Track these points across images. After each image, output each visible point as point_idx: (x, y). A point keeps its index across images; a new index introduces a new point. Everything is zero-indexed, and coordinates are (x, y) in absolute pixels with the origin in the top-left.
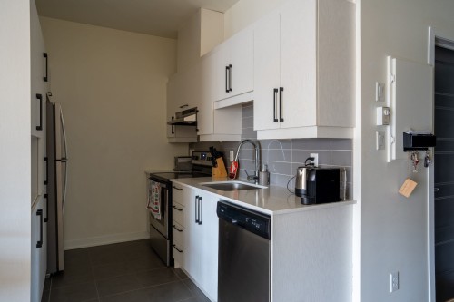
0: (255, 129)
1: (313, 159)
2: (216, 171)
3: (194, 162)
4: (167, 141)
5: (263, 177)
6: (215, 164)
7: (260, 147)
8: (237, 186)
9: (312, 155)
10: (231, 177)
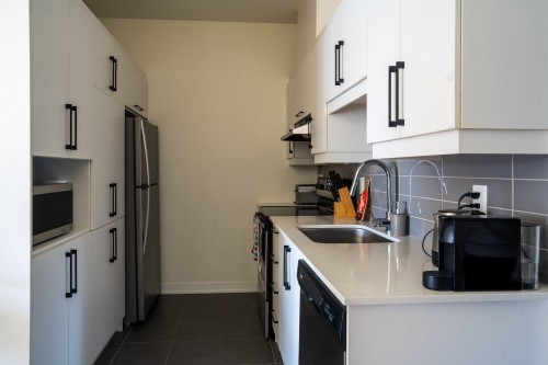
1: (477, 195)
2: (338, 207)
3: (319, 192)
4: (287, 163)
5: (396, 221)
6: (337, 197)
7: (397, 174)
9: (476, 188)
10: (358, 218)
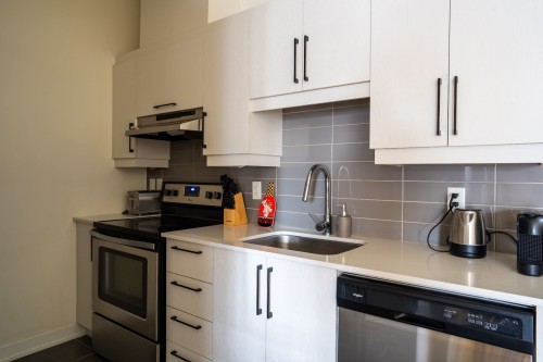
0: (371, 147)
1: (455, 196)
3: (166, 199)
4: (112, 164)
5: (344, 224)
8: (286, 240)
9: (452, 190)
